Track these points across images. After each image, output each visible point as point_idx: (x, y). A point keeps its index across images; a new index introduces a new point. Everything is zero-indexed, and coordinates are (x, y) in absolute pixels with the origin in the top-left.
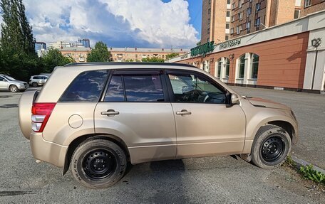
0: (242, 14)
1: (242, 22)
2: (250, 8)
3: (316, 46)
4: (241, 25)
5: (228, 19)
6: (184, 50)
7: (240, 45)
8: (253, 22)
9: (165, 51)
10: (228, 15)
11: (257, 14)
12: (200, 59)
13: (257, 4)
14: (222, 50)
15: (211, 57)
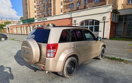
0: (41, 8)
1: (42, 11)
2: (44, 6)
3: (75, 23)
4: (41, 12)
5: (36, 9)
6: (13, 21)
7: (47, 20)
8: (46, 11)
9: (3, 20)
10: (35, 7)
11: (47, 9)
12: (28, 25)
13: (47, 5)
14: (39, 22)
15: (33, 24)
